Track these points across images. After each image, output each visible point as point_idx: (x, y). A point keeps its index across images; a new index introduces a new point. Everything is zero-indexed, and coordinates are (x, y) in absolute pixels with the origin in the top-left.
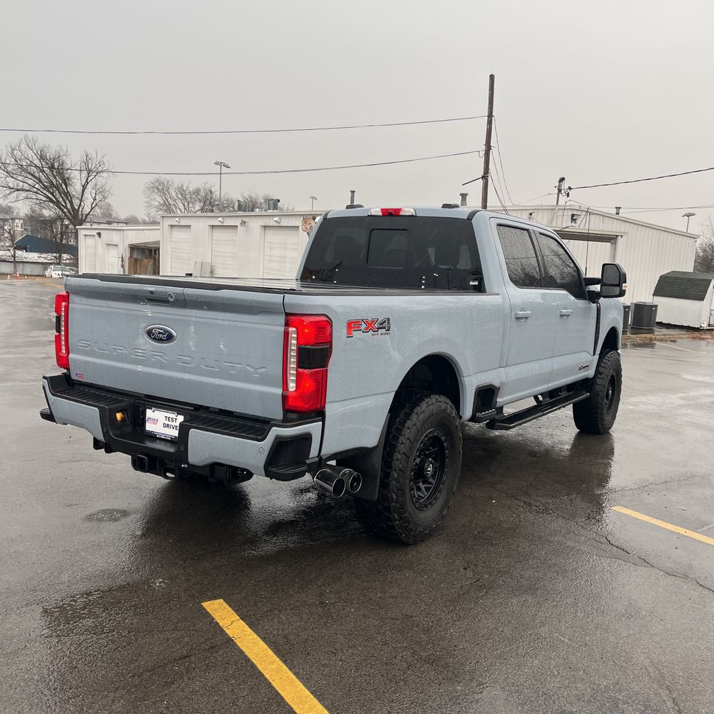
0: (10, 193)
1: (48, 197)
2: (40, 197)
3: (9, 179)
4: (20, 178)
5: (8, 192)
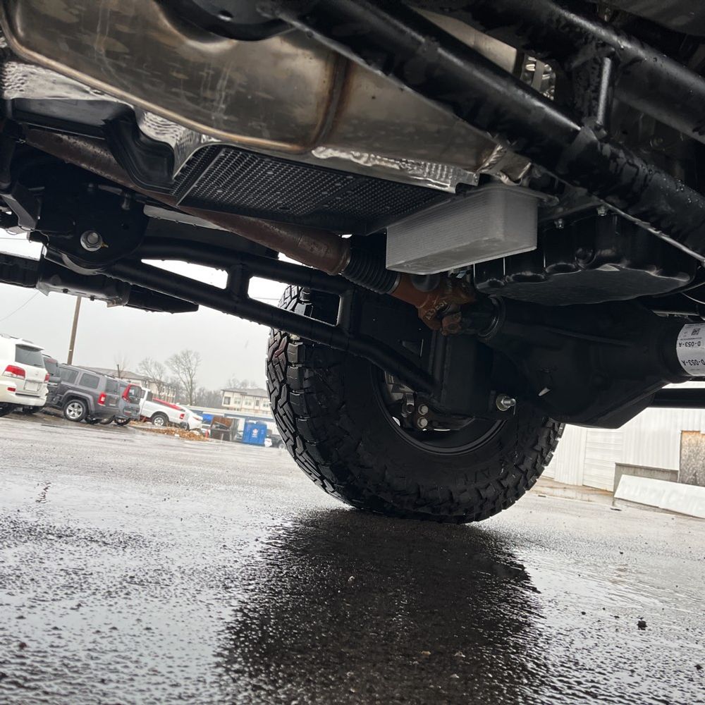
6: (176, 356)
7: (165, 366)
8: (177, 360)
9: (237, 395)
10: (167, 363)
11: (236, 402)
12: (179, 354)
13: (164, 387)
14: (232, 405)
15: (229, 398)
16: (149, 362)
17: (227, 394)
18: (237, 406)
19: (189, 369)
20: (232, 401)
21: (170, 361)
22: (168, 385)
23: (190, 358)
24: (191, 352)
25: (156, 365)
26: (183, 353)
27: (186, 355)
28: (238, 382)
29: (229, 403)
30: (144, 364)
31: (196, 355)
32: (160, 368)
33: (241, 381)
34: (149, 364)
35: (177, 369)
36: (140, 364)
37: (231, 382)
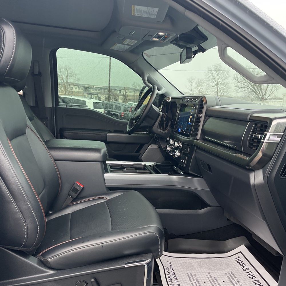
0: (239, 89)
1: (252, 90)
2: (249, 90)
3: (239, 84)
4: (242, 83)
5: (238, 89)
16: (136, 84)
30: (134, 85)
32: (140, 86)
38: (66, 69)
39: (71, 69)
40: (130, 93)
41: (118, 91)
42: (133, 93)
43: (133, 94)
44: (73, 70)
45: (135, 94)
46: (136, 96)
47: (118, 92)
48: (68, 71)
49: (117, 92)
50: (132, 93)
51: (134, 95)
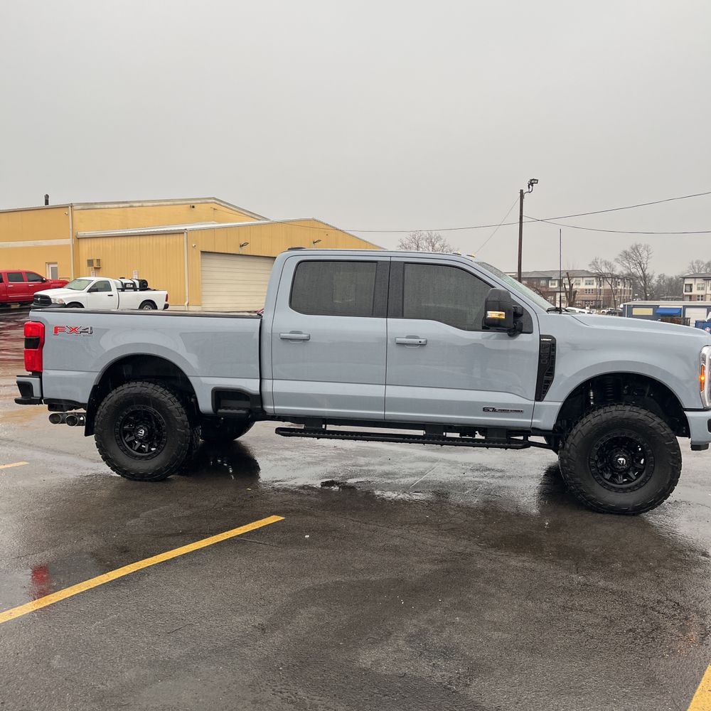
6: (625, 252)
7: (615, 263)
8: (626, 256)
9: (699, 281)
10: (616, 260)
11: (699, 289)
12: (629, 250)
13: (619, 280)
14: (695, 292)
15: (691, 285)
16: (599, 261)
17: (687, 281)
18: (701, 293)
19: (640, 264)
20: (694, 288)
21: (619, 257)
22: (623, 279)
23: (640, 252)
24: (640, 245)
25: (606, 264)
26: (632, 248)
27: (636, 249)
28: (703, 263)
29: (691, 291)
30: (594, 264)
31: (647, 248)
32: (610, 267)
33: (706, 262)
34: (599, 264)
35: (628, 265)
36: (590, 265)
37: (694, 264)
38: (429, 240)
39: (441, 239)
40: (586, 284)
41: (557, 282)
42: (595, 283)
43: (594, 286)
44: (445, 241)
45: (600, 286)
46: (602, 292)
47: (555, 284)
48: (433, 246)
49: (552, 284)
50: (593, 284)
51: (596, 289)
